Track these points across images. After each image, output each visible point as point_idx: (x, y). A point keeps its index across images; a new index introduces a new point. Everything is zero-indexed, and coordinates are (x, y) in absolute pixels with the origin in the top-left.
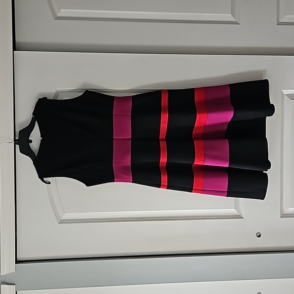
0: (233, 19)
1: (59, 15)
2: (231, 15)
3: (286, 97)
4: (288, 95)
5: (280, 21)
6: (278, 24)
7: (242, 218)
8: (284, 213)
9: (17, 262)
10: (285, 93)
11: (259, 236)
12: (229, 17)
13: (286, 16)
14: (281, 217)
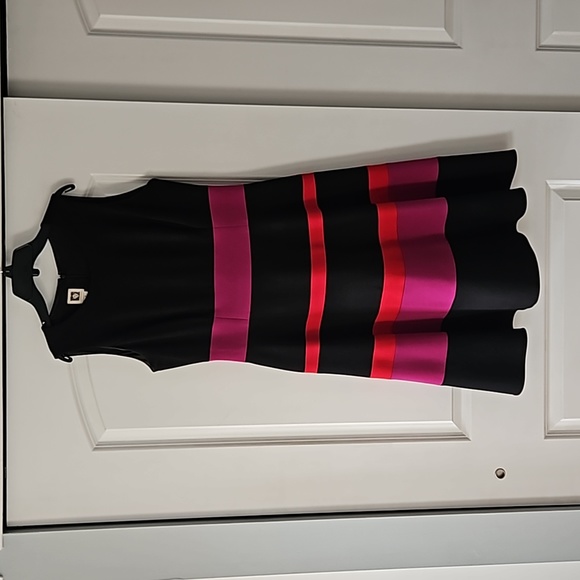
0: (447, 38)
1: (97, 26)
2: (444, 29)
3: (554, 195)
4: (559, 192)
5: (543, 43)
6: (538, 50)
7: (467, 439)
8: (551, 429)
9: (7, 529)
10: (552, 187)
11: (502, 476)
12: (439, 34)
13: (554, 33)
14: (546, 437)
